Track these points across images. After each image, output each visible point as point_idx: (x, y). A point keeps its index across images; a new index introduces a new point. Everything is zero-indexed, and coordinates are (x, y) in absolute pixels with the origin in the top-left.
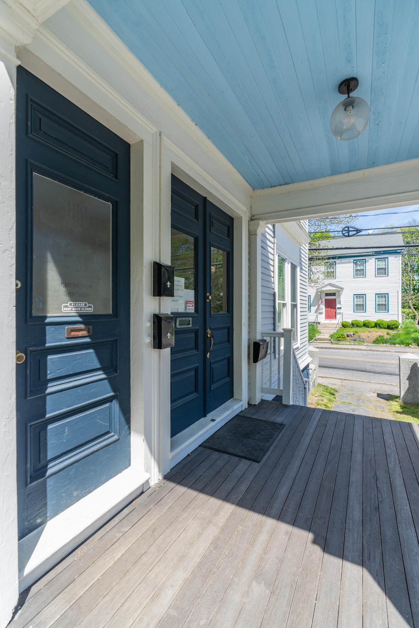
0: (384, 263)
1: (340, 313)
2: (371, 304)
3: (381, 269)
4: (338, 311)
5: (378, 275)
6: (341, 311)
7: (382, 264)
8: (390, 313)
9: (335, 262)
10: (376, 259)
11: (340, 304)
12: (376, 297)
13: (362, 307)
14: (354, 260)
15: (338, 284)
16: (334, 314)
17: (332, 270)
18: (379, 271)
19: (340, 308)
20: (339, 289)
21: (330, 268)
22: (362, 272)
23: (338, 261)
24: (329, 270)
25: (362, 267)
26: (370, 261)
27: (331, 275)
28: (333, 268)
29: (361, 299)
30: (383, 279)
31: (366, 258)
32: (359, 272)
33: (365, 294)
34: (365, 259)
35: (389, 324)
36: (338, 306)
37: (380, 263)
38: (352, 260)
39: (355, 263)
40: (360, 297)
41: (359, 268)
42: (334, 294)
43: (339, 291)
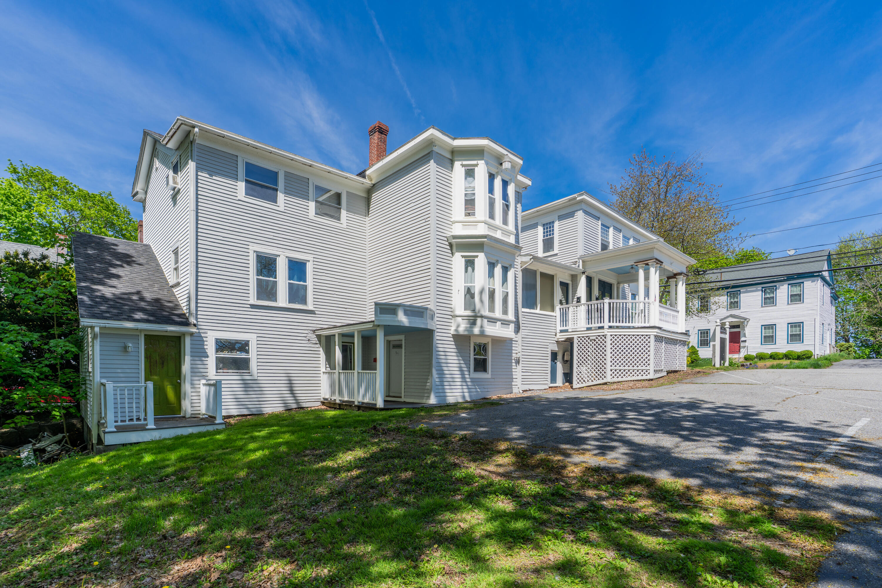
0: (799, 288)
1: (744, 347)
2: (782, 334)
3: (796, 295)
4: (742, 344)
5: (791, 302)
6: (746, 344)
7: (796, 290)
8: (805, 343)
9: (740, 291)
10: (789, 284)
11: (745, 336)
12: (788, 327)
13: (771, 339)
14: (762, 288)
15: (742, 315)
16: (737, 348)
17: (736, 300)
18: (792, 298)
19: (745, 341)
20: (742, 320)
21: (734, 299)
22: (772, 300)
23: (742, 290)
24: (732, 300)
25: (772, 295)
26: (781, 287)
27: (734, 305)
28: (737, 298)
29: (771, 330)
30: (797, 307)
31: (777, 284)
32: (768, 301)
33: (775, 325)
34: (776, 286)
35: (799, 354)
36: (742, 339)
37: (794, 289)
38: (760, 287)
39: (764, 291)
40: (769, 328)
41: (768, 296)
42: (738, 326)
43: (743, 322)
